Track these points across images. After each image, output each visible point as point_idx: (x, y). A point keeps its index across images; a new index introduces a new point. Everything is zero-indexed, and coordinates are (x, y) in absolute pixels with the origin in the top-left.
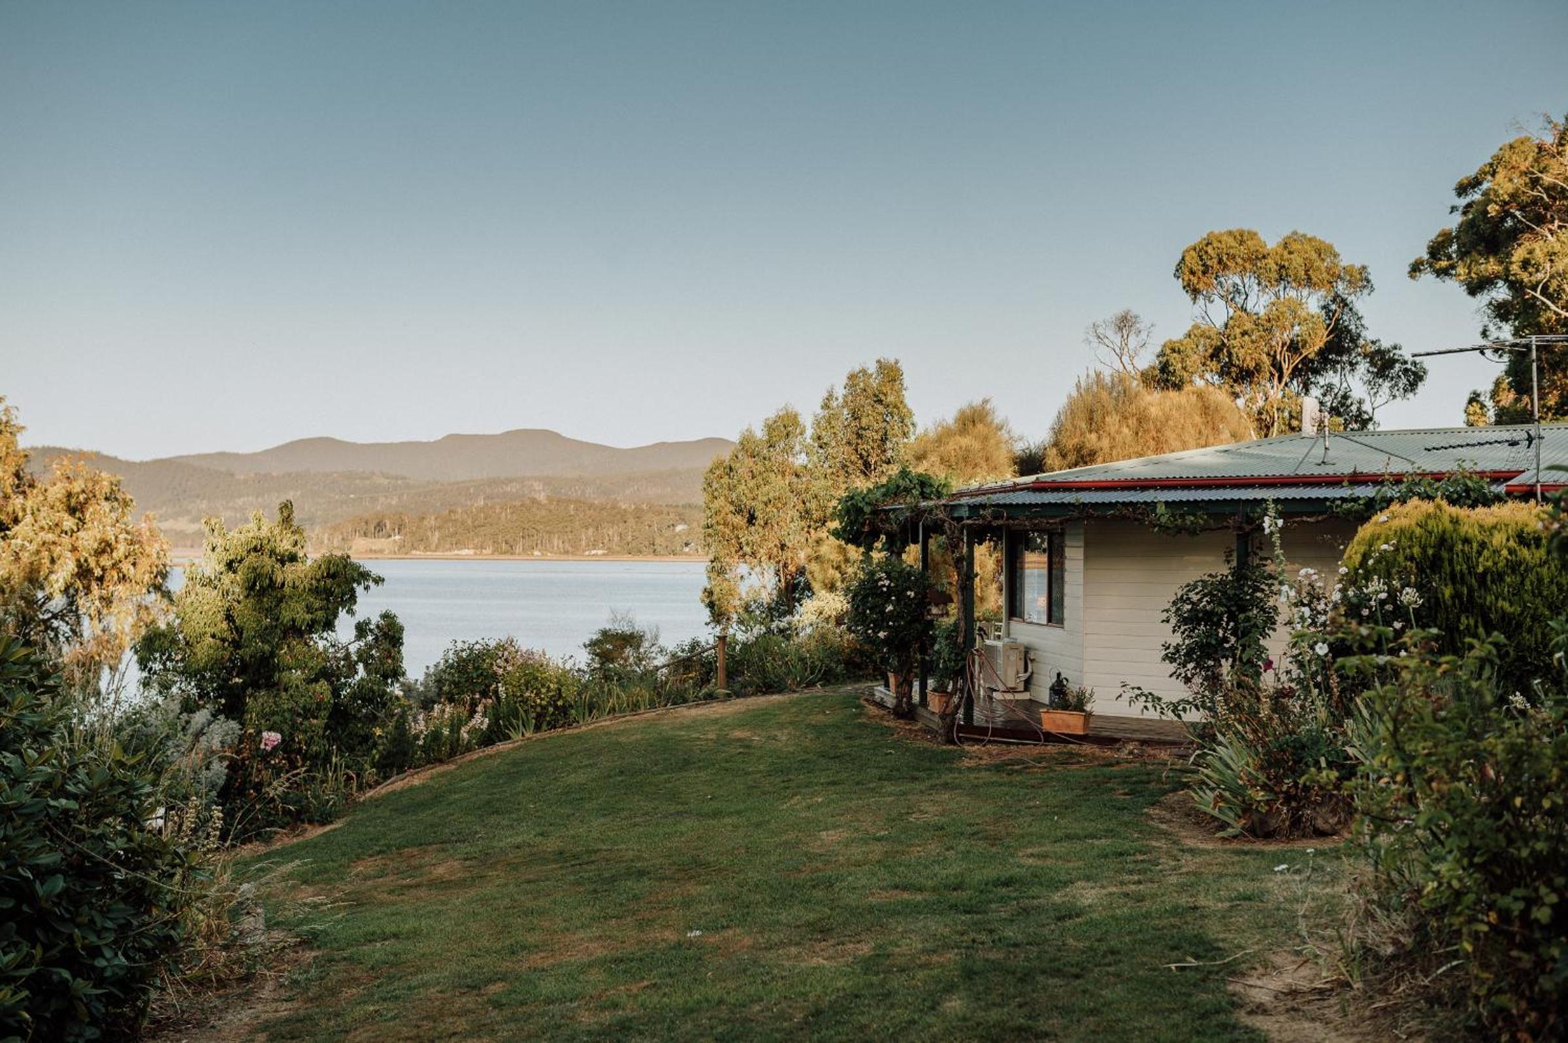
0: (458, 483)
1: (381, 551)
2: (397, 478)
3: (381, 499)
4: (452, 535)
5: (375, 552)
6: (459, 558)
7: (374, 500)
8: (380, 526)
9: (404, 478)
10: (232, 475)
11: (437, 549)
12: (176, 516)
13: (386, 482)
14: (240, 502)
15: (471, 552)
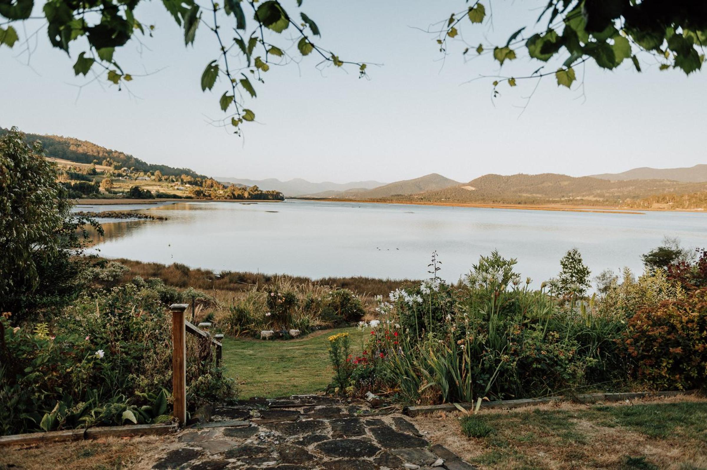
0: (700, 183)
1: (664, 208)
2: (674, 181)
3: (667, 189)
4: (694, 203)
5: (661, 208)
6: (697, 211)
7: (664, 190)
8: (664, 199)
9: (676, 181)
10: (609, 181)
11: (688, 208)
12: (589, 195)
13: (669, 183)
14: (612, 190)
15: (703, 209)
